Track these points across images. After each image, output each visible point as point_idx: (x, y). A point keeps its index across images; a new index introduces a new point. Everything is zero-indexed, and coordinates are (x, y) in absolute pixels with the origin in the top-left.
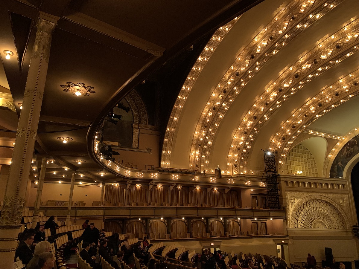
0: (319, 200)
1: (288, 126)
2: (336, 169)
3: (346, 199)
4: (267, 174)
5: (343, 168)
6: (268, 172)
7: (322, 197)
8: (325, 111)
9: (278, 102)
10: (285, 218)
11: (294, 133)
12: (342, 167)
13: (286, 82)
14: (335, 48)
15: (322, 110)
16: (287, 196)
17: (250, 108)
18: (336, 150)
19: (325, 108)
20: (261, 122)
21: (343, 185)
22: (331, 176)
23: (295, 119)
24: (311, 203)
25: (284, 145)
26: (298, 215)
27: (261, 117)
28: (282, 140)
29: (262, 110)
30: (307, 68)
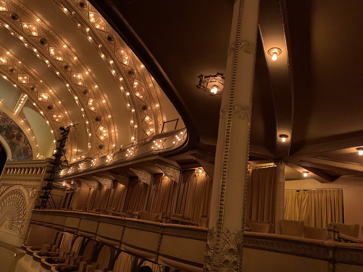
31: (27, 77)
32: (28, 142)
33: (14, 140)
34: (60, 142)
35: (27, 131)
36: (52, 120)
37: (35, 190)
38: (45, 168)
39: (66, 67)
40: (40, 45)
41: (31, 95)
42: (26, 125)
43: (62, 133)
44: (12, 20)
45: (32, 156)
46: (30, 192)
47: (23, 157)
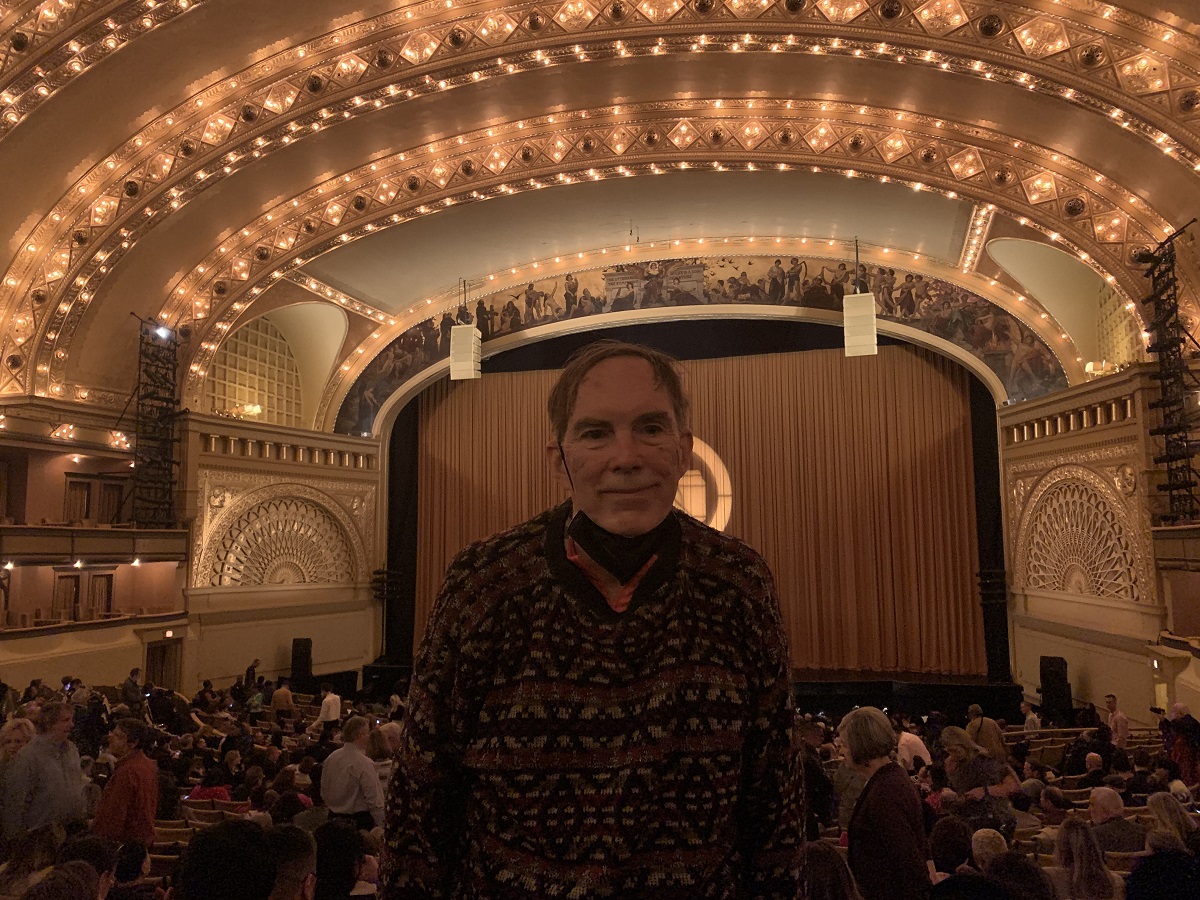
0: (297, 498)
1: (243, 248)
2: (355, 409)
3: (369, 496)
4: (143, 405)
5: (377, 409)
6: (146, 396)
7: (308, 490)
8: (370, 227)
9: (232, 157)
10: (185, 558)
11: (260, 276)
12: (374, 403)
13: (275, 92)
14: (448, 39)
15: (361, 221)
16: (201, 486)
17: (118, 145)
18: (365, 354)
19: (371, 217)
20: (153, 209)
21: (368, 458)
22: (339, 429)
23: (269, 231)
24: (272, 509)
25: (219, 312)
26: (228, 546)
27: (157, 191)
28: (215, 294)
29: (166, 168)
30: (354, 73)
31: (974, 154)
32: (1034, 337)
33: (994, 343)
34: (1152, 304)
35: (1016, 305)
36: (1097, 246)
37: (1129, 470)
38: (1132, 396)
39: (1090, 59)
40: (986, 41)
41: (1006, 200)
42: (1006, 288)
43: (1150, 272)
44: (888, 23)
45: (1060, 372)
46: (1116, 479)
47: (1036, 385)
